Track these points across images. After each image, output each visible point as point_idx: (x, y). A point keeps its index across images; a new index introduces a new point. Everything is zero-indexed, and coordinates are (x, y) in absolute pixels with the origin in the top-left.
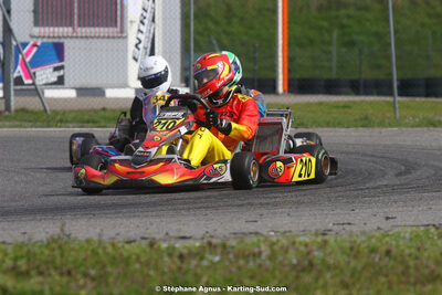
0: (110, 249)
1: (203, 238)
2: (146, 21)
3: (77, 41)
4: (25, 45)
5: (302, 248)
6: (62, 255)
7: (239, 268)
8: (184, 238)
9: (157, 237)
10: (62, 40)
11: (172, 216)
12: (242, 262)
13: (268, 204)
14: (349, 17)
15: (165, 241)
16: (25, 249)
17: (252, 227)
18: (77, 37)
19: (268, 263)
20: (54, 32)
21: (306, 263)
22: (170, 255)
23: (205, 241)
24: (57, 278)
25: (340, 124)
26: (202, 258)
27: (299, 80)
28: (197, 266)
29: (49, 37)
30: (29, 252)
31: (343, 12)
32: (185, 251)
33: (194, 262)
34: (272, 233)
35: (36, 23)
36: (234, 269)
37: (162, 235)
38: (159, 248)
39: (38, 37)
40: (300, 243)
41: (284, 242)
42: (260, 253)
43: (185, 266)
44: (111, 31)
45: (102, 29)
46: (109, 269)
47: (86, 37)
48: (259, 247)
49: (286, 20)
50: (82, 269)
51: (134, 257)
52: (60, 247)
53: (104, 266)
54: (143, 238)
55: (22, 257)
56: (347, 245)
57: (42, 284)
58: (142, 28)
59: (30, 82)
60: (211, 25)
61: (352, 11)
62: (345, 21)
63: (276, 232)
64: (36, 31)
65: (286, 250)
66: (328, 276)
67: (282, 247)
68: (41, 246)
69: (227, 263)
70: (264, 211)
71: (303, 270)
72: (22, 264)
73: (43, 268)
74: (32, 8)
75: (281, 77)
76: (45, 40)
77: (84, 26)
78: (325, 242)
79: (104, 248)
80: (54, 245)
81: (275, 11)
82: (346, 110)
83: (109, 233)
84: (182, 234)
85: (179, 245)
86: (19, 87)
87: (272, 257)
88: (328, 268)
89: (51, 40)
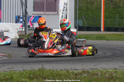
0: (56, 72)
1: (81, 70)
2: (64, 10)
3: (45, 16)
4: (31, 16)
5: (110, 73)
6: (43, 74)
7: (92, 78)
8: (76, 70)
9: (69, 69)
10: (41, 15)
11: (73, 64)
12: (93, 76)
13: (99, 61)
14: (121, 10)
15: (71, 70)
16: (32, 72)
17: (95, 67)
18: (45, 15)
19: (100, 77)
20: (39, 13)
21: (111, 77)
22: (73, 74)
23: (82, 71)
24: (41, 80)
25: (119, 40)
26: (82, 75)
27: (107, 27)
28: (80, 77)
29: (37, 14)
30: (33, 73)
31: (120, 9)
32: (77, 73)
33: (79, 76)
34: (101, 69)
35: (34, 11)
36: (91, 78)
37: (70, 69)
38: (69, 72)
39: (34, 15)
40: (109, 72)
41: (105, 71)
42: (98, 74)
43: (77, 77)
44: (55, 13)
45: (52, 12)
46: (56, 77)
47: (48, 15)
48: (98, 72)
49: (104, 11)
50: (48, 77)
51: (62, 74)
52: (42, 71)
53: (54, 77)
54: (65, 69)
55: (31, 74)
56: (123, 72)
57: (37, 81)
58: (63, 12)
59: (32, 27)
60: (82, 12)
61: (122, 9)
62: (120, 11)
63: (102, 69)
64: (34, 13)
65: (105, 73)
66: (117, 81)
67: (104, 73)
68: (36, 71)
69: (89, 77)
70: (98, 63)
71: (110, 79)
72: (32, 76)
73: (37, 77)
74: (33, 6)
75: (102, 26)
76: (36, 15)
77: (47, 11)
78: (116, 71)
79: (54, 72)
80: (40, 71)
81: (101, 9)
82: (121, 36)
83: (55, 68)
84: (76, 69)
85: (75, 71)
86: (29, 28)
87: (101, 75)
88: (117, 78)
89: (38, 15)
